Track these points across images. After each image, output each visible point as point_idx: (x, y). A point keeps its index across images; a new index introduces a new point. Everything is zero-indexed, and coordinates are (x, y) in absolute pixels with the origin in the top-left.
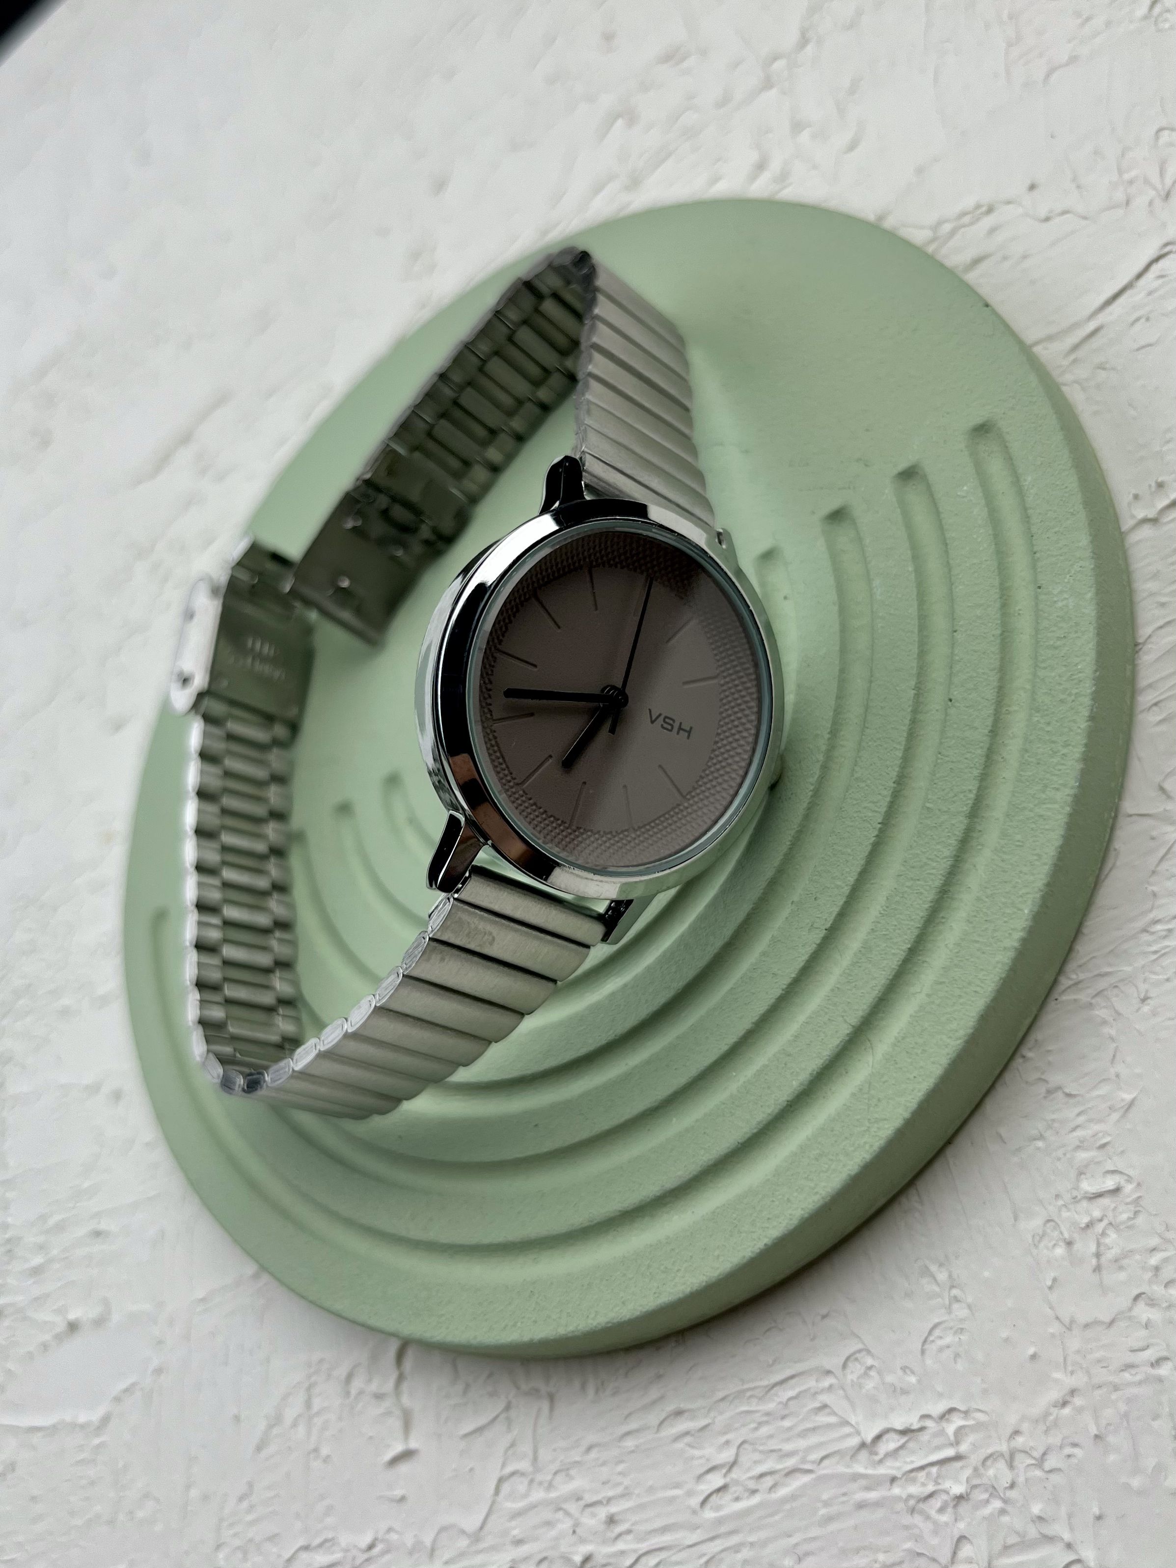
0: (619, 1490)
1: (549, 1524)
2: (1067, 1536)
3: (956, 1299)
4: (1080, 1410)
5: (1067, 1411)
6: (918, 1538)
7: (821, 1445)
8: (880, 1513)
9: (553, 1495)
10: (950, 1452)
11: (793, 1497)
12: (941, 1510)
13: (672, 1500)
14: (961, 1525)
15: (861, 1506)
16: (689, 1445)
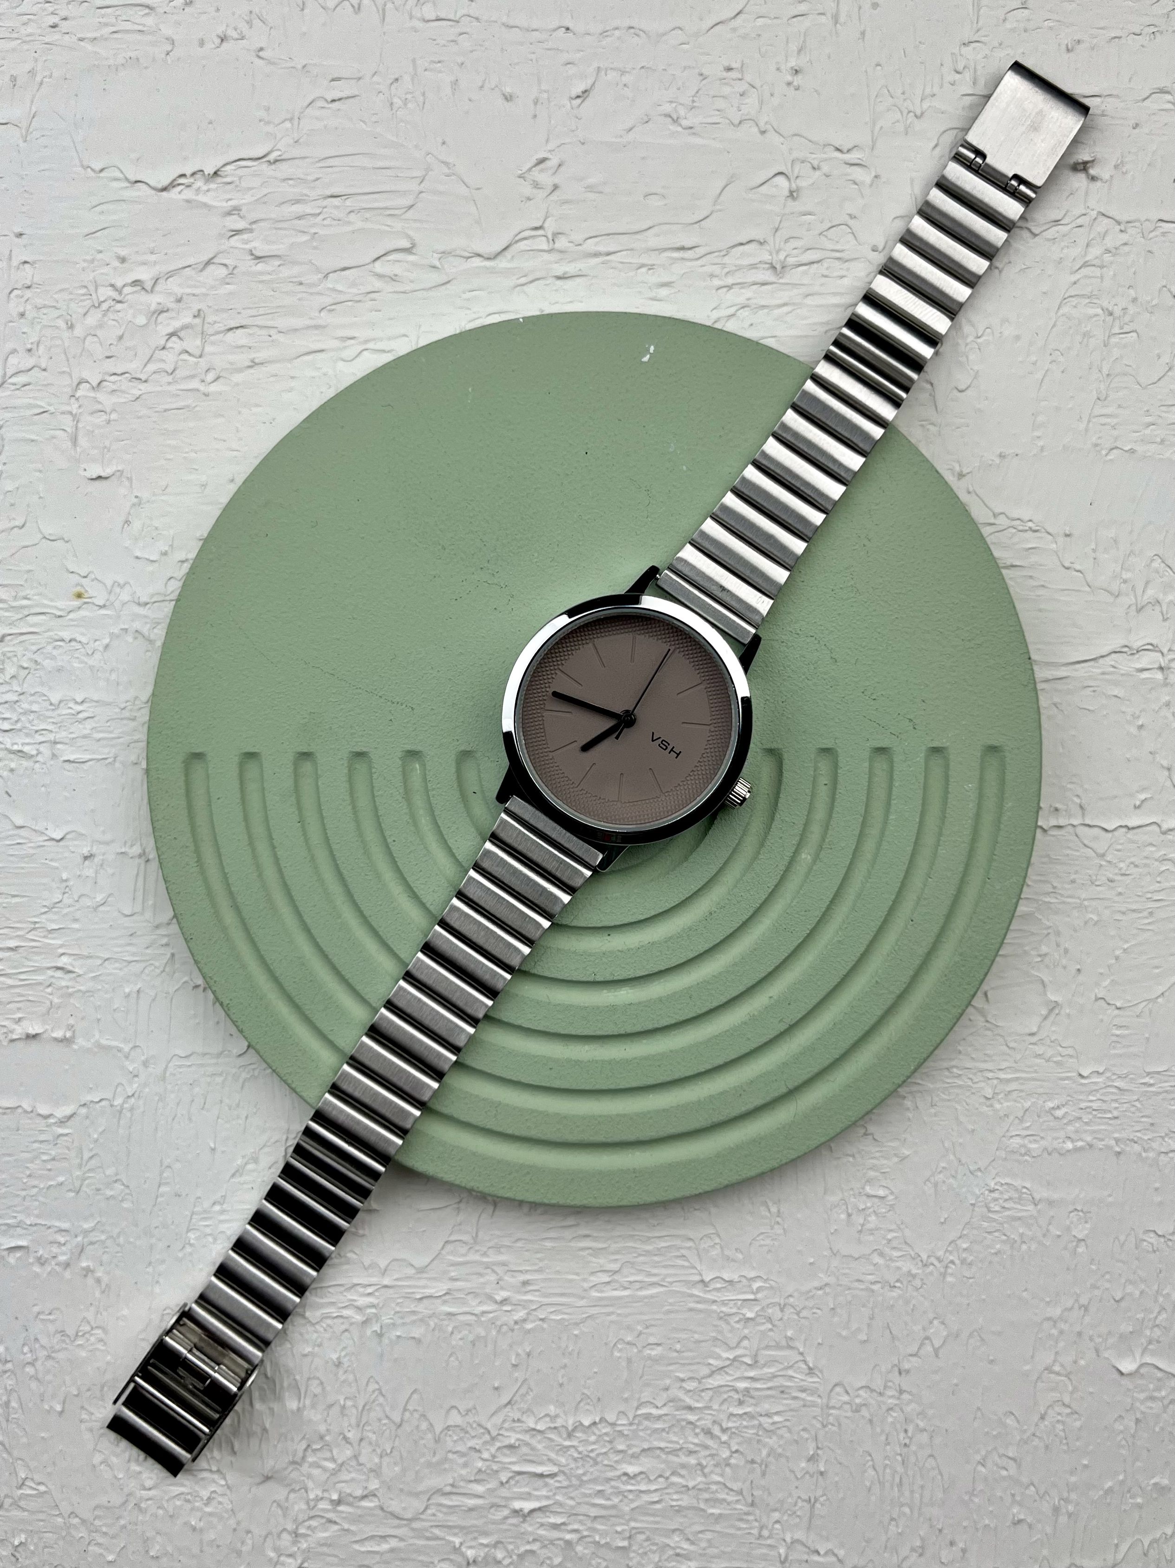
0: (536, 1268)
1: (480, 1275)
2: (801, 1350)
3: (778, 1223)
4: (827, 1294)
5: (820, 1292)
6: (721, 1332)
7: (676, 1275)
8: (702, 1316)
9: (485, 1260)
10: (752, 1297)
11: (652, 1297)
12: (738, 1322)
13: (571, 1281)
14: (746, 1331)
15: (691, 1310)
16: (590, 1255)
